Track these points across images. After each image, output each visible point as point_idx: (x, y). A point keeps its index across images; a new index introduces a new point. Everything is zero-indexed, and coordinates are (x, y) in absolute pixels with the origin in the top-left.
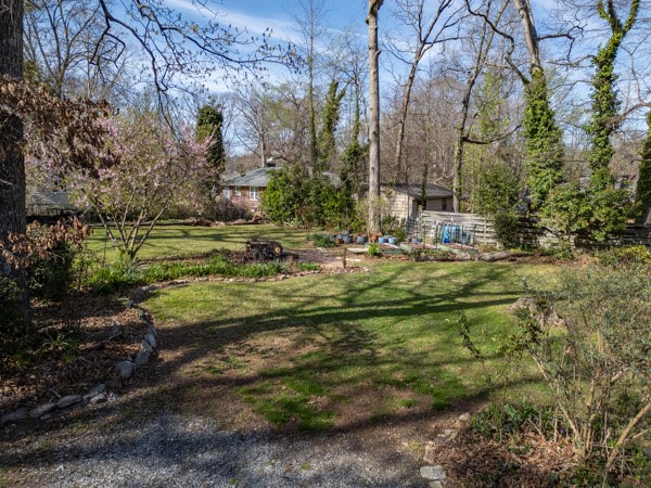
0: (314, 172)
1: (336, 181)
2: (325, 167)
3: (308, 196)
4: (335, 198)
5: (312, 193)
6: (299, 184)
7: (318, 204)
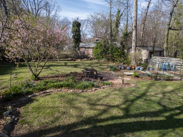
0: (111, 42)
1: (119, 45)
2: (115, 40)
3: (109, 51)
4: (118, 51)
5: (110, 49)
6: (105, 47)
7: (112, 53)
